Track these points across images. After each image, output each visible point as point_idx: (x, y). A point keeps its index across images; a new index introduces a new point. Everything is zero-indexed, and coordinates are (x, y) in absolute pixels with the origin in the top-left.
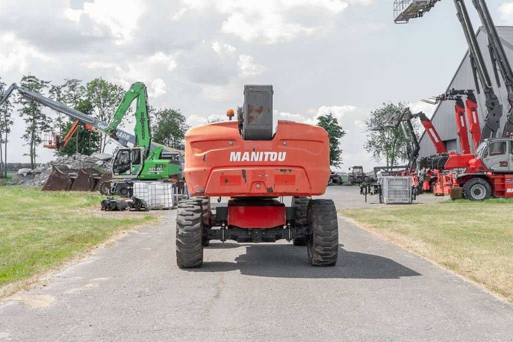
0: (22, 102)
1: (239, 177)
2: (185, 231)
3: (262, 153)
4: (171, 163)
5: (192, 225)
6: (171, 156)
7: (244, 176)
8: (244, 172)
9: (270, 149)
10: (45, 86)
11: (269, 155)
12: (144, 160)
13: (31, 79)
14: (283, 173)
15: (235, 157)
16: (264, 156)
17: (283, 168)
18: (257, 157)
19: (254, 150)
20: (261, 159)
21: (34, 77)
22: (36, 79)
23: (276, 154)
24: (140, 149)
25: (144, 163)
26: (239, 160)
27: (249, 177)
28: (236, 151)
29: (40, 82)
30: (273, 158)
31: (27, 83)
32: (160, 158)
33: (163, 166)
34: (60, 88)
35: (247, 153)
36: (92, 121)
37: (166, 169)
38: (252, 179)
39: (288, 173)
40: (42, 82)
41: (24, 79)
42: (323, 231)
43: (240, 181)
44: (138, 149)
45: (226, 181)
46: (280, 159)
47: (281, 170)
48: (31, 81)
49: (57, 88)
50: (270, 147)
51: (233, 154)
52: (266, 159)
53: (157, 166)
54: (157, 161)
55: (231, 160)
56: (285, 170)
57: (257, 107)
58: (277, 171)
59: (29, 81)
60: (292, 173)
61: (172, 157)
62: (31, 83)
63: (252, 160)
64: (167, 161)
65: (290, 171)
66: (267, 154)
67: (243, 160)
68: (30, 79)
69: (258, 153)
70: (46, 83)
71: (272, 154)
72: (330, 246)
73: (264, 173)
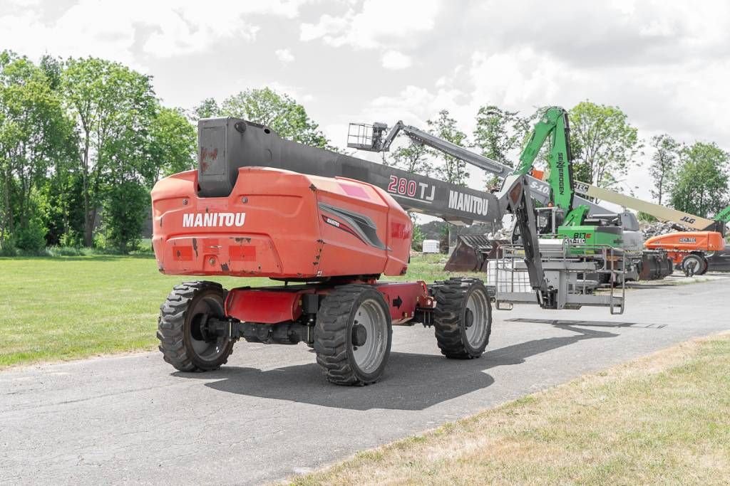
0: (481, 145)
1: (190, 248)
2: (167, 321)
3: (216, 215)
4: (598, 230)
5: (174, 313)
6: (598, 220)
7: (196, 248)
8: (194, 240)
9: (226, 209)
10: (512, 119)
11: (225, 218)
12: (557, 226)
13: (492, 110)
14: (238, 243)
15: (188, 221)
16: (219, 218)
17: (240, 236)
18: (210, 221)
19: (207, 211)
20: (215, 225)
21: (494, 108)
22: (499, 110)
23: (232, 215)
24: (551, 210)
25: (556, 231)
26: (192, 225)
27: (200, 249)
28: (189, 212)
29: (503, 114)
30: (230, 222)
31: (485, 117)
32: (583, 223)
33: (587, 235)
34: (528, 122)
35: (199, 215)
36: (499, 169)
37: (590, 241)
38: (204, 252)
39: (245, 243)
40: (507, 113)
41: (482, 111)
42: (324, 332)
43: (191, 255)
44: (548, 210)
45: (179, 254)
46: (238, 224)
47: (237, 240)
48: (492, 113)
49: (525, 121)
50: (226, 206)
51: (186, 216)
52: (221, 224)
53: (576, 236)
54: (577, 228)
55: (184, 225)
56: (242, 239)
57: (211, 150)
58: (232, 240)
59: (489, 113)
60: (251, 243)
61: (600, 221)
62: (491, 116)
63: (205, 225)
64: (592, 228)
65: (249, 240)
66: (222, 215)
67: (196, 225)
68: (490, 111)
69: (211, 214)
70: (513, 115)
71: (228, 215)
72: (335, 355)
73: (216, 242)
